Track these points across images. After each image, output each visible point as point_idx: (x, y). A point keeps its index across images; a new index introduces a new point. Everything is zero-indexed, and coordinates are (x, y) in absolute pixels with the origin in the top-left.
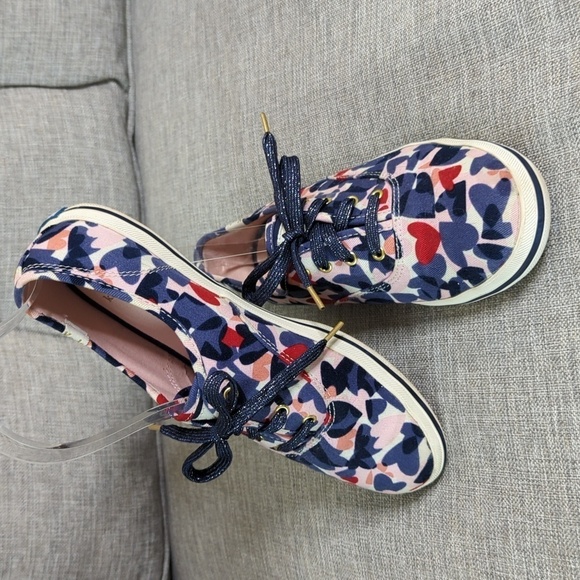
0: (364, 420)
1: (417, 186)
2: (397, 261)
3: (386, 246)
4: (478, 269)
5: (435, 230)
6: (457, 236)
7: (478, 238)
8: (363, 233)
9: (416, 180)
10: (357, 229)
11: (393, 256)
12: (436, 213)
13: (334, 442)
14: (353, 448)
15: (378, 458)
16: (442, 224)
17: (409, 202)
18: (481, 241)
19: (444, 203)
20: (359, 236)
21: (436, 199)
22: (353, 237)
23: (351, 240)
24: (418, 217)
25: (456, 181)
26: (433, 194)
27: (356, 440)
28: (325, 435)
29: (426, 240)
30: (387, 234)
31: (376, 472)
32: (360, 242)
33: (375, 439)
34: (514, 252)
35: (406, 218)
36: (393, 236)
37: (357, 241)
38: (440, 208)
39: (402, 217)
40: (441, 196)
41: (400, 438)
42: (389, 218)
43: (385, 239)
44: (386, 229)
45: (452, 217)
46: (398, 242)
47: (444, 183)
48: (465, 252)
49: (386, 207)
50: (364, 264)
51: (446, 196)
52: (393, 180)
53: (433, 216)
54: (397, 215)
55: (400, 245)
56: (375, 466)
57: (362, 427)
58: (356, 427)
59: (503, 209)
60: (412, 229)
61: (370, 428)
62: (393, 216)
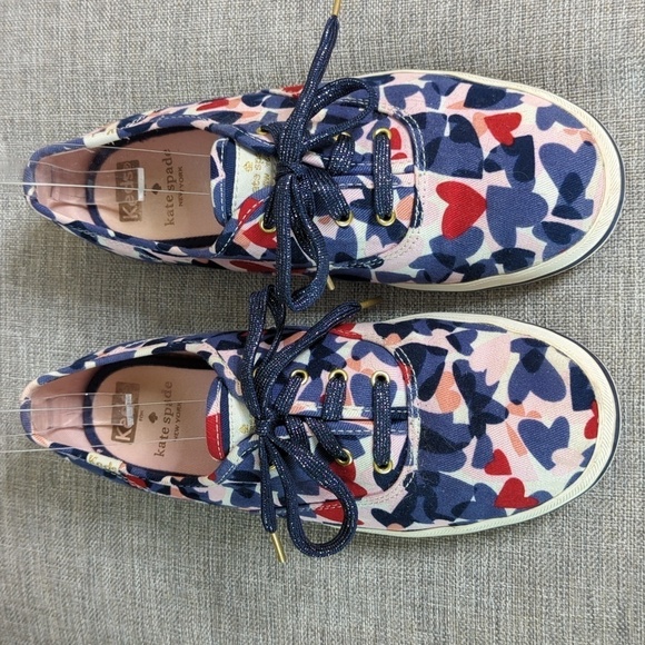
1: (451, 132)
2: (411, 230)
3: (400, 208)
4: (528, 251)
5: (479, 196)
6: (516, 207)
7: (546, 214)
8: (369, 183)
9: (448, 124)
10: (362, 178)
11: (406, 223)
12: (484, 173)
16: (492, 190)
17: (441, 154)
18: (550, 218)
19: (499, 160)
20: (363, 187)
21: (486, 154)
22: (354, 187)
23: (350, 190)
24: (454, 175)
25: (517, 133)
26: (479, 146)
29: (462, 206)
30: (403, 192)
32: (362, 197)
34: (584, 238)
35: (436, 175)
36: (412, 195)
37: (357, 195)
38: (491, 166)
39: (429, 173)
40: (494, 151)
42: (409, 170)
43: (401, 197)
44: (405, 184)
45: (510, 181)
46: (417, 205)
47: (496, 134)
48: (519, 230)
49: (403, 156)
50: (359, 227)
51: (502, 153)
52: (407, 118)
53: (479, 176)
54: (421, 169)
55: (420, 209)
59: (588, 181)
60: (443, 190)
62: (416, 169)
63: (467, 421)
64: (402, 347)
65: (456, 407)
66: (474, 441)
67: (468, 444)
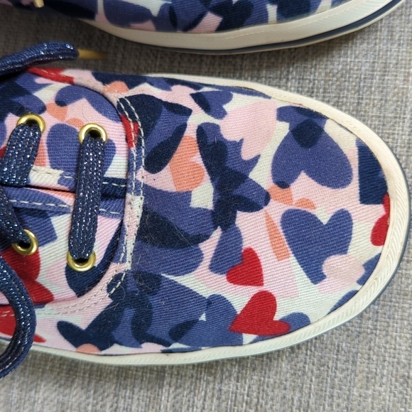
0: (198, 117)
13: (164, 180)
14: (207, 177)
15: (262, 175)
27: (204, 157)
28: (142, 175)
31: (275, 209)
33: (238, 145)
41: (283, 129)
56: (267, 198)
57: (201, 131)
58: (191, 133)
61: (217, 127)
63: (210, 205)
64: (130, 98)
65: (197, 184)
66: (217, 234)
67: (207, 237)
